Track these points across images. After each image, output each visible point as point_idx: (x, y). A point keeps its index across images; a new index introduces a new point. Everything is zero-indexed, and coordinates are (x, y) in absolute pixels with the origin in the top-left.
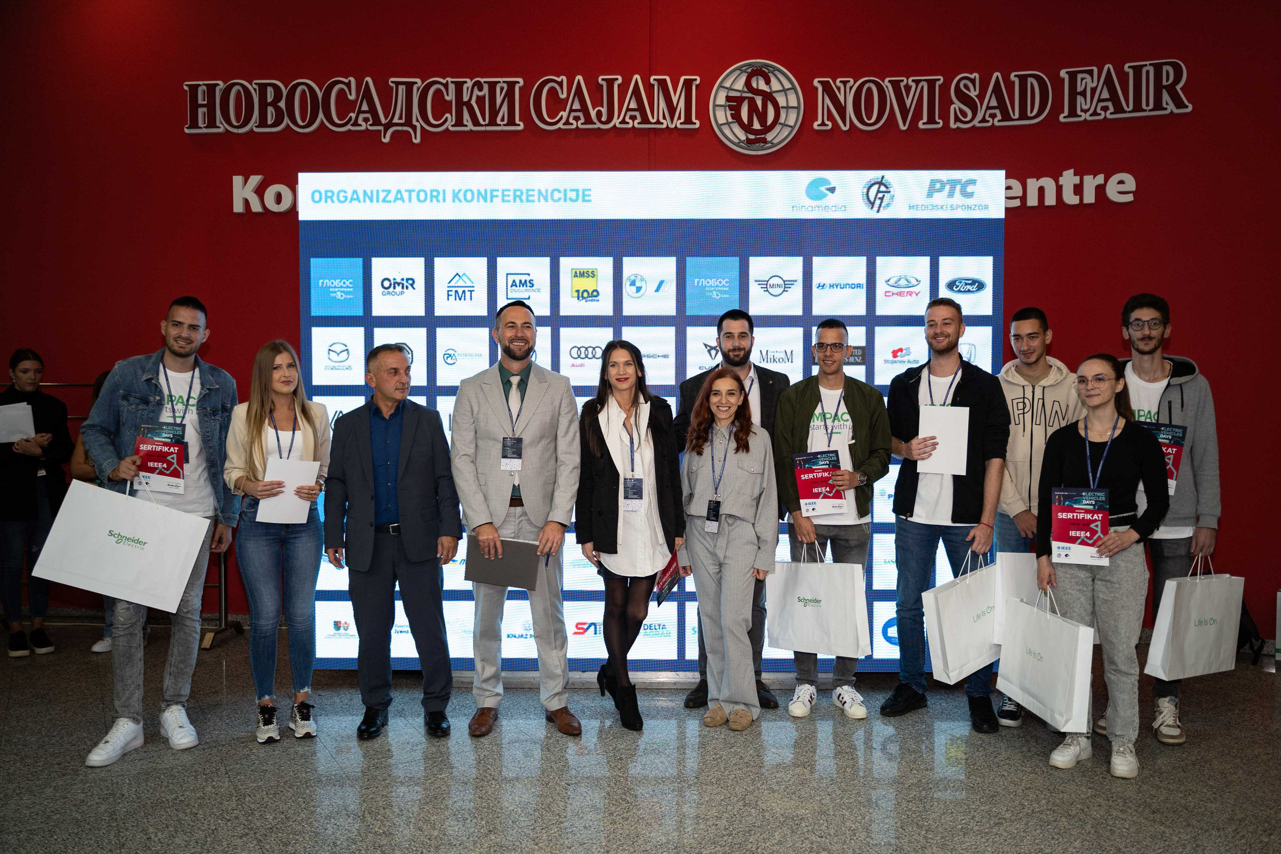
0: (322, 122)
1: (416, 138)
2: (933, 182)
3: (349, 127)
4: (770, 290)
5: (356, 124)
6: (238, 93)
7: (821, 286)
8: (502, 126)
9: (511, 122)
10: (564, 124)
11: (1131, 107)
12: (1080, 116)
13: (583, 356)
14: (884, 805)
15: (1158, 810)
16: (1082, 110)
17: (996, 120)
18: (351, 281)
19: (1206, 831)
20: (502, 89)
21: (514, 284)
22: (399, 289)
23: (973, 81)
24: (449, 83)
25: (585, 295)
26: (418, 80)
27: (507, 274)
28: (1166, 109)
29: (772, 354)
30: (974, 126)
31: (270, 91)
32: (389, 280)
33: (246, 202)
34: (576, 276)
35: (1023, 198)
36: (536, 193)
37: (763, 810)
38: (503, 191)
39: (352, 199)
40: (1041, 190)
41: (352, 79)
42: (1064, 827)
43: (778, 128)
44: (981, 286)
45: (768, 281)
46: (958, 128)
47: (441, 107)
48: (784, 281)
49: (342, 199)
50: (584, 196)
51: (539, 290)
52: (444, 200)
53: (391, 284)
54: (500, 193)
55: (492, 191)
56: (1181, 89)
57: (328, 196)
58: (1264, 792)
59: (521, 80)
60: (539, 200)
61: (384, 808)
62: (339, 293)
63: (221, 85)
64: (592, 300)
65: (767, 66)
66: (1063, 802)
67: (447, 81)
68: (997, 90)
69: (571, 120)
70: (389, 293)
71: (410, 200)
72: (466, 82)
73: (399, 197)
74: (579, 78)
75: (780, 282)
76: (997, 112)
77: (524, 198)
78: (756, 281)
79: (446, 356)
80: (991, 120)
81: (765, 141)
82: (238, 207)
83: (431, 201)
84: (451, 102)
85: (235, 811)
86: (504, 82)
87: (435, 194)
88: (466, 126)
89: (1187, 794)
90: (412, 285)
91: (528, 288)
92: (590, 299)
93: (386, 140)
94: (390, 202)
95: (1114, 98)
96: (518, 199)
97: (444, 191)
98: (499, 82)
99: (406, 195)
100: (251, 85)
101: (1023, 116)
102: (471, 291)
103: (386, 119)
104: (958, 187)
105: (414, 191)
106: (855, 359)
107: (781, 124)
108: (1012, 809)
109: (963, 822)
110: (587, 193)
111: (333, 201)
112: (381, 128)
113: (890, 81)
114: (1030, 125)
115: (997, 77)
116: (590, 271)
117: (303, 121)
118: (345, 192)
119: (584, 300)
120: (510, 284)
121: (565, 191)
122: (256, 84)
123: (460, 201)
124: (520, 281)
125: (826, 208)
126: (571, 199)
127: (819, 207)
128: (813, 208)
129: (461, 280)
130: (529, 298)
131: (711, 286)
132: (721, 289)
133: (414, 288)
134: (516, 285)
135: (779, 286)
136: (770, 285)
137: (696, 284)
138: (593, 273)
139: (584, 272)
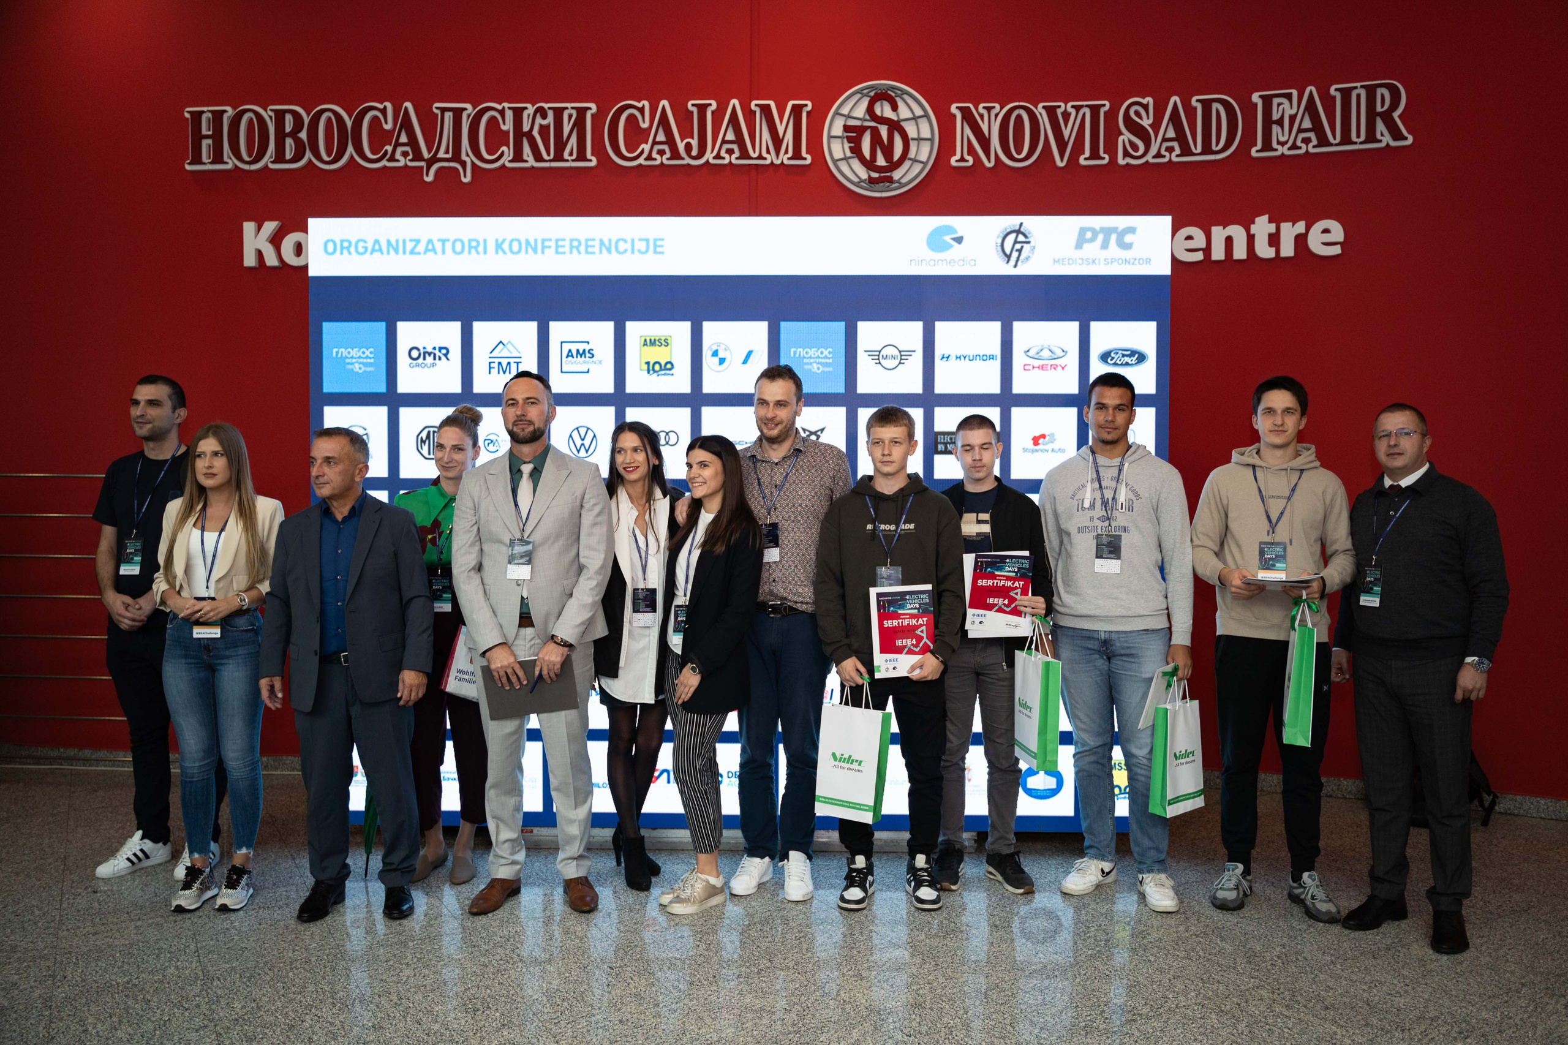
0: (352, 157)
1: (465, 176)
2: (1083, 231)
3: (384, 163)
4: (882, 362)
5: (392, 159)
6: (250, 122)
7: (946, 358)
8: (570, 161)
9: (581, 156)
10: (646, 159)
11: (1338, 139)
12: (1276, 150)
14: (994, 997)
15: (1333, 1005)
16: (1279, 143)
17: (1174, 154)
19: (1388, 1032)
20: (570, 116)
21: (570, 354)
22: (430, 359)
23: (1146, 107)
24: (506, 109)
25: (657, 367)
26: (469, 106)
27: (562, 342)
28: (1380, 141)
30: (1147, 162)
31: (289, 118)
32: (418, 349)
33: (260, 254)
34: (645, 344)
35: (1207, 251)
36: (597, 243)
37: (844, 1001)
38: (557, 241)
39: (373, 250)
40: (1229, 241)
41: (388, 105)
42: (1212, 1026)
43: (907, 164)
44: (1141, 358)
45: (880, 352)
46: (1128, 164)
47: (496, 138)
48: (900, 352)
49: (361, 250)
50: (655, 246)
51: (600, 362)
52: (485, 252)
53: (420, 354)
54: (553, 244)
55: (543, 241)
56: (1400, 116)
57: (345, 247)
58: (1469, 984)
59: (593, 106)
60: (601, 252)
61: (379, 996)
62: (357, 365)
63: (230, 111)
64: (665, 374)
65: (893, 88)
66: (1217, 995)
67: (504, 108)
68: (1175, 118)
69: (654, 155)
70: (418, 365)
71: (444, 252)
72: (526, 108)
73: (430, 248)
74: (664, 103)
75: (896, 352)
76: (1175, 144)
77: (582, 248)
78: (865, 351)
79: (487, 442)
80: (1167, 154)
81: (890, 180)
82: (250, 260)
83: (470, 252)
84: (508, 132)
85: (197, 999)
86: (572, 108)
87: (474, 244)
88: (527, 161)
89: (1373, 985)
90: (446, 355)
91: (587, 359)
92: (663, 372)
93: (429, 178)
94: (419, 253)
95: (1317, 128)
96: (574, 250)
97: (485, 241)
98: (567, 108)
99: (438, 246)
100: (266, 111)
101: (1207, 149)
102: (518, 363)
103: (429, 152)
104: (1114, 237)
105: (448, 240)
107: (910, 159)
108: (1152, 1003)
109: (1089, 1018)
110: (658, 243)
111: (350, 253)
112: (423, 164)
113: (1044, 107)
114: (1215, 161)
115: (1175, 103)
116: (663, 338)
117: (329, 156)
118: (365, 242)
119: (656, 374)
120: (564, 355)
121: (633, 241)
122: (271, 110)
123: (504, 253)
124: (578, 351)
125: (951, 262)
126: (639, 251)
127: (943, 261)
128: (936, 262)
129: (505, 350)
130: (588, 372)
131: (811, 357)
132: (823, 361)
133: (448, 359)
134: (572, 356)
135: (893, 357)
136: (883, 356)
137: (792, 355)
138: (666, 341)
139: (655, 340)
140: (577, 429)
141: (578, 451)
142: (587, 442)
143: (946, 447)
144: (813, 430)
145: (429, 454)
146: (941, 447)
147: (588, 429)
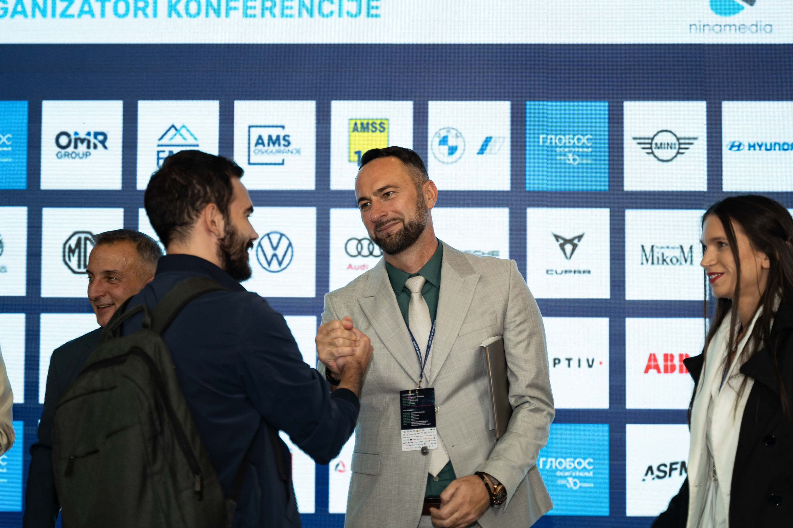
4: (656, 151)
7: (736, 146)
13: (365, 251)
18: (9, 135)
21: (260, 141)
22: (82, 148)
27: (250, 127)
29: (661, 251)
32: (68, 135)
34: (355, 129)
45: (652, 139)
48: (678, 139)
51: (298, 151)
52: (155, 15)
53: (70, 142)
60: (300, 15)
70: (67, 155)
71: (103, 15)
75: (673, 140)
77: (277, 10)
78: (634, 138)
83: (136, 15)
90: (103, 142)
91: (282, 148)
94: (72, 16)
96: (267, 13)
97: (155, 1)
110: (373, 3)
116: (378, 122)
120: (253, 142)
123: (179, 15)
124: (270, 137)
125: (741, 28)
126: (349, 14)
127: (730, 26)
128: (722, 28)
129: (178, 136)
130: (283, 163)
131: (565, 146)
132: (581, 150)
133: (105, 148)
134: (263, 144)
135: (669, 146)
136: (656, 144)
137: (541, 142)
138: (381, 124)
139: (368, 124)
140: (268, 235)
141: (269, 263)
142: (280, 252)
144: (568, 237)
145: (79, 266)
147: (282, 235)
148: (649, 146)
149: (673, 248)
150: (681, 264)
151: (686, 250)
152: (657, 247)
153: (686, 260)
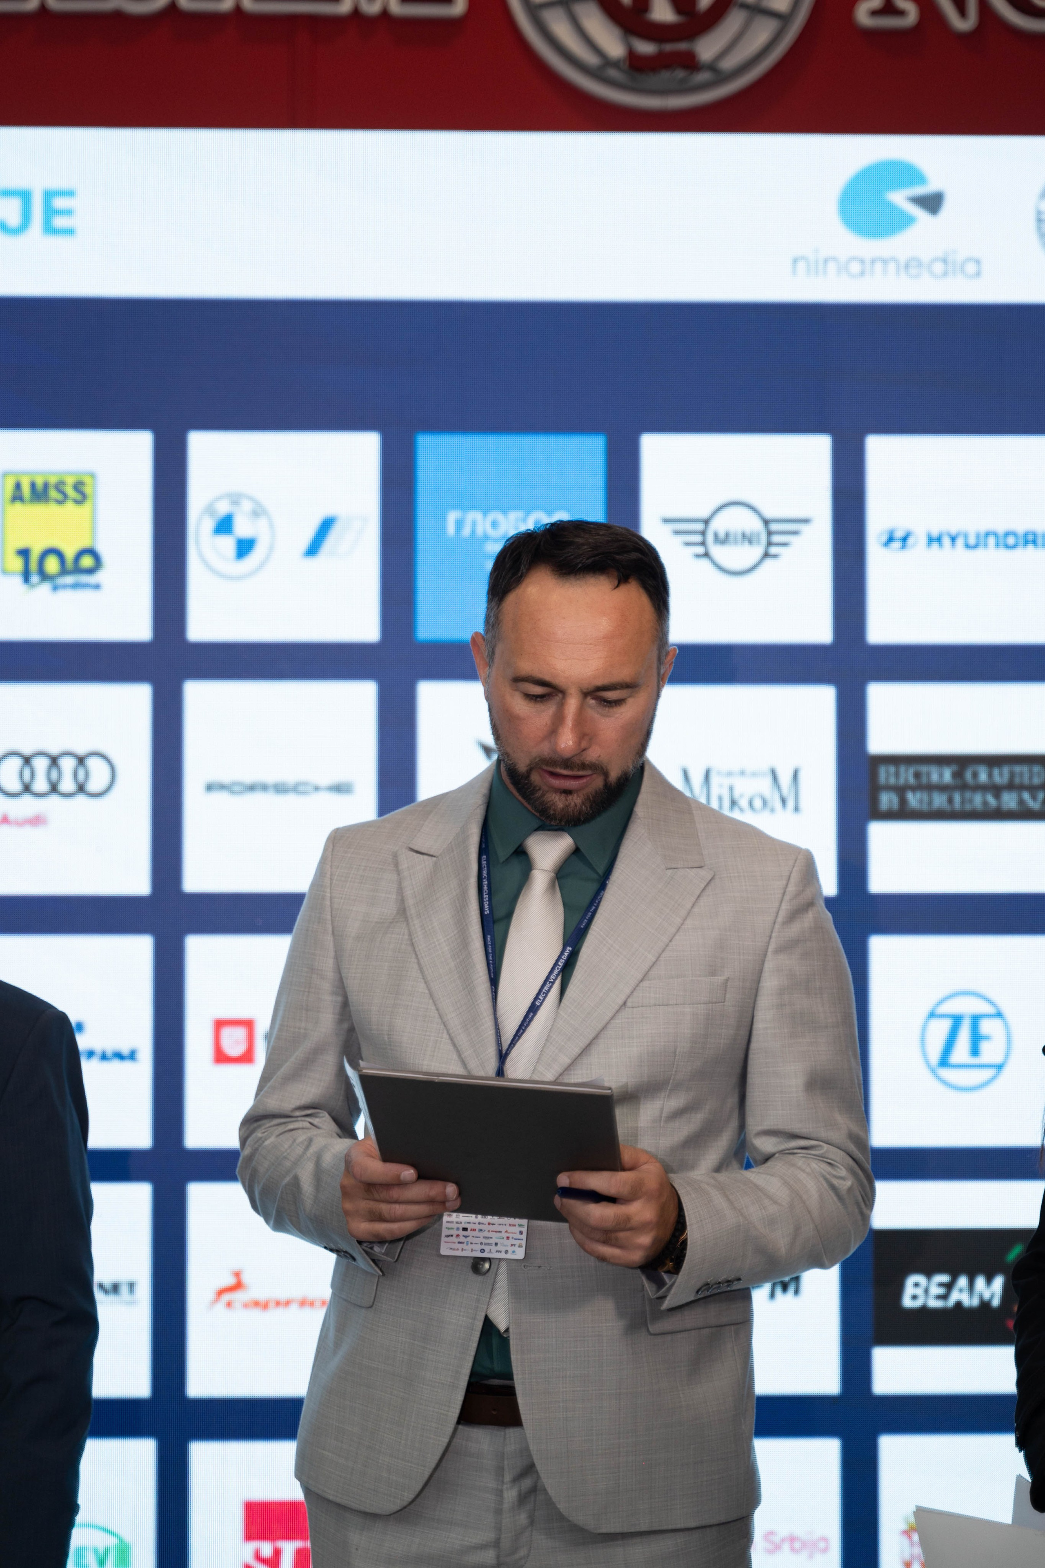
4: (717, 551)
7: (898, 540)
13: (41, 784)
25: (52, 565)
29: (727, 782)
34: (17, 497)
45: (707, 522)
48: (766, 522)
64: (76, 586)
75: (754, 525)
78: (666, 521)
81: (690, 62)
92: (69, 579)
106: (1021, 802)
110: (59, 203)
116: (70, 481)
119: (46, 587)
125: (911, 266)
127: (885, 262)
128: (867, 266)
135: (748, 538)
136: (716, 535)
137: (451, 529)
138: (78, 487)
139: (46, 486)
143: (903, 801)
146: (887, 800)
148: (698, 538)
149: (754, 774)
150: (772, 810)
151: (785, 779)
152: (719, 773)
153: (784, 801)
